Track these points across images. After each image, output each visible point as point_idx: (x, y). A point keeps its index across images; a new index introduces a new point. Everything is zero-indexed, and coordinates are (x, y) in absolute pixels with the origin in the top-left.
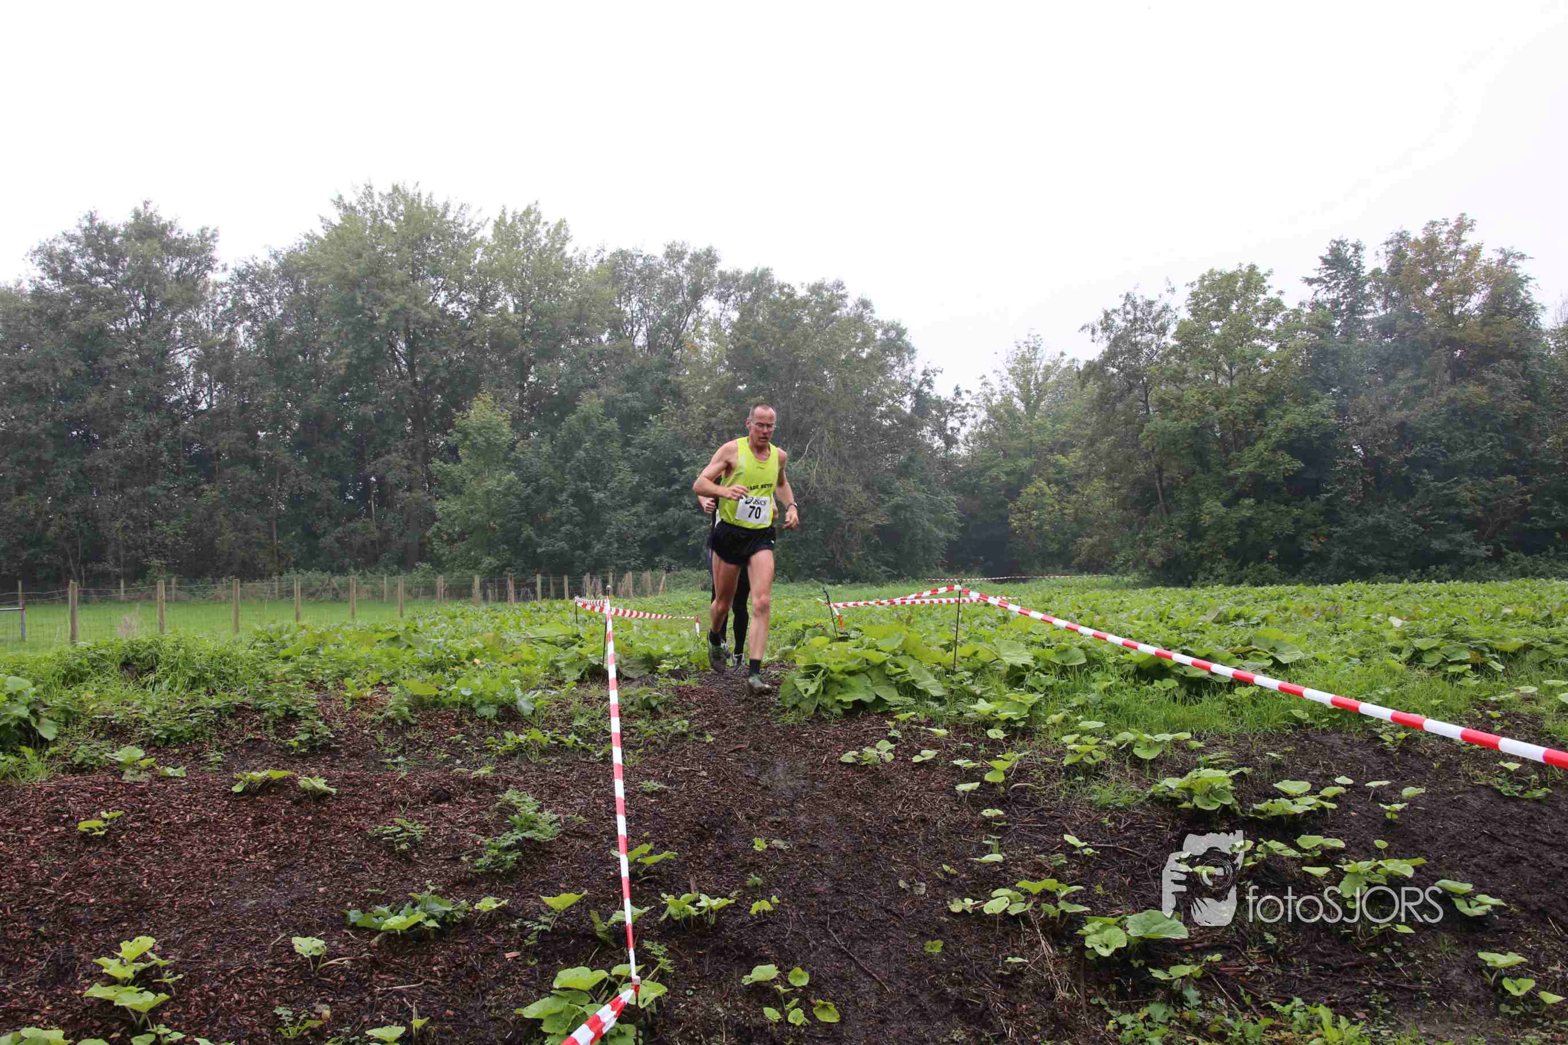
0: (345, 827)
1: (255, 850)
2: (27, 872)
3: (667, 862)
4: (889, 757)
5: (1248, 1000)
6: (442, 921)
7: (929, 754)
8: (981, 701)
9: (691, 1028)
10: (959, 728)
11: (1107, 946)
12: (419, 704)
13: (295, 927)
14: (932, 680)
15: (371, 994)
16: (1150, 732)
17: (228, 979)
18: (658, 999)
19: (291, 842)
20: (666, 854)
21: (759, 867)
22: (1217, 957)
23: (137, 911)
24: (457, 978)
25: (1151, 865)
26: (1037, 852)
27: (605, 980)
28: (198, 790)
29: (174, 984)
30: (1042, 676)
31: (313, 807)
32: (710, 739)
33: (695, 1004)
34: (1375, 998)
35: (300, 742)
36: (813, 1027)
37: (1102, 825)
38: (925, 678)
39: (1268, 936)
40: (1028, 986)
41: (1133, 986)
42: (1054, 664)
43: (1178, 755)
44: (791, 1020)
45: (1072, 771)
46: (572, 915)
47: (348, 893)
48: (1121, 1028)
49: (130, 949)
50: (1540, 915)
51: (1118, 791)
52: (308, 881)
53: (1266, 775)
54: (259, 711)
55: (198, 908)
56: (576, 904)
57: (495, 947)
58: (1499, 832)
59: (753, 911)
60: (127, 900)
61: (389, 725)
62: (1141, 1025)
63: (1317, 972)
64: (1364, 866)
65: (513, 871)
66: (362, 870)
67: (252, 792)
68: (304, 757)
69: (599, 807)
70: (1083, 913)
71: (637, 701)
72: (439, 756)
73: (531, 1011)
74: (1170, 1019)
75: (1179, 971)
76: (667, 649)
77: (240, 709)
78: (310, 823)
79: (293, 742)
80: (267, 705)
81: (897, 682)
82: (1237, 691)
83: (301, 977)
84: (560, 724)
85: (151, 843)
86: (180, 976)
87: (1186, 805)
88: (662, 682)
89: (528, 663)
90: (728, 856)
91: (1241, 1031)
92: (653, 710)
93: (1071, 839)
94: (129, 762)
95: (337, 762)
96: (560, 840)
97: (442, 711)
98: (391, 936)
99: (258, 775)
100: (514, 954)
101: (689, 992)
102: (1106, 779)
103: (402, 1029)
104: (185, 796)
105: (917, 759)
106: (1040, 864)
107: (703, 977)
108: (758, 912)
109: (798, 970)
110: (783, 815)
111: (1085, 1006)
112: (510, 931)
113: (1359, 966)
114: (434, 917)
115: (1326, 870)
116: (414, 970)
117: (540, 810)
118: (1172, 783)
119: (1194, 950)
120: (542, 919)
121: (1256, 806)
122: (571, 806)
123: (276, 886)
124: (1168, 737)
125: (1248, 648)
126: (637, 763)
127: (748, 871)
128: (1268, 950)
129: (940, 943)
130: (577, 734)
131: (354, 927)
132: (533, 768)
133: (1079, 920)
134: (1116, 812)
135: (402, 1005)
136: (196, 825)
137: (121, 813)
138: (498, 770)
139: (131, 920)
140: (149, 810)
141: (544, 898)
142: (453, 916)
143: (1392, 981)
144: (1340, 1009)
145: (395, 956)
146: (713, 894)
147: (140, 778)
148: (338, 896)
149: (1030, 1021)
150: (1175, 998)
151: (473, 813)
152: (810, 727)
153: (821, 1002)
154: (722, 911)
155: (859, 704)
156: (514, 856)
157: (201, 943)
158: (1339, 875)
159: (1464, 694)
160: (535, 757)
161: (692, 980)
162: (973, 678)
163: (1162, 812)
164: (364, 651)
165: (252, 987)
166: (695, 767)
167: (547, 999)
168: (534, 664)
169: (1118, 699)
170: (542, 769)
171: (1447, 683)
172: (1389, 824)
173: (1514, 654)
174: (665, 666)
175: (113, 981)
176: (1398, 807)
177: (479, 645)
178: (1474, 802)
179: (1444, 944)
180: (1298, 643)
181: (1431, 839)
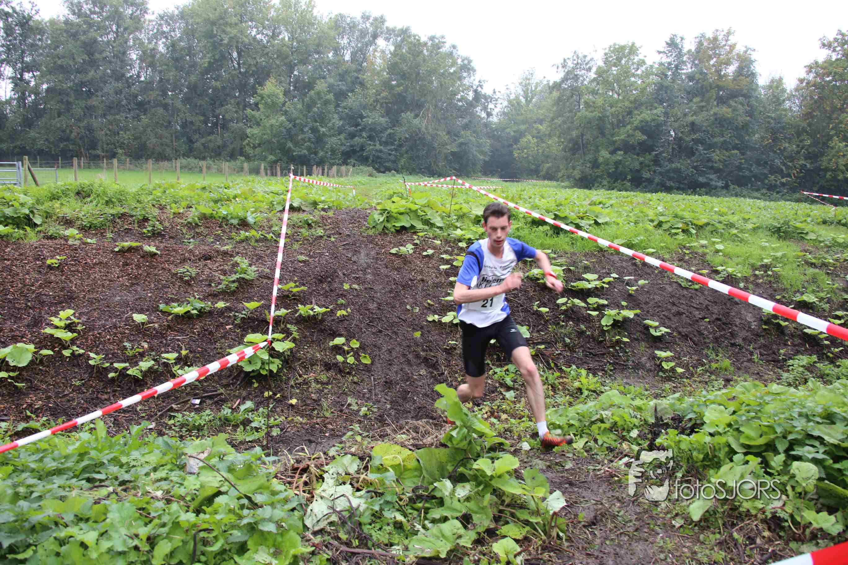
0: (163, 268)
1: (122, 276)
2: (24, 280)
3: (302, 291)
4: (411, 252)
5: (552, 365)
6: (200, 311)
7: (430, 252)
8: (459, 230)
9: (305, 362)
10: (447, 241)
12: (203, 217)
13: (136, 310)
14: (439, 219)
15: (166, 340)
17: (106, 329)
18: (291, 350)
19: (138, 274)
20: (303, 288)
21: (345, 296)
22: (543, 347)
23: (69, 299)
24: (204, 335)
25: (521, 306)
28: (100, 249)
29: (81, 330)
31: (149, 259)
32: (333, 239)
33: (308, 352)
34: (608, 367)
35: (148, 231)
36: (359, 365)
38: (436, 218)
39: (567, 339)
44: (348, 361)
46: (258, 312)
47: (161, 297)
48: (495, 373)
49: (64, 314)
50: (685, 337)
52: (144, 290)
53: (581, 271)
54: (132, 216)
55: (96, 299)
56: (260, 306)
57: (222, 323)
58: (676, 302)
59: (338, 315)
60: (66, 294)
61: (189, 225)
63: (586, 356)
64: (614, 312)
65: (235, 291)
66: (168, 287)
67: (123, 251)
68: (150, 237)
71: (303, 221)
72: (209, 240)
73: (234, 351)
76: (323, 198)
77: (123, 215)
79: (145, 231)
80: (135, 214)
81: (422, 219)
83: (136, 331)
84: (266, 229)
85: (78, 271)
86: (84, 327)
87: (541, 281)
88: (317, 213)
89: (261, 202)
91: (546, 377)
92: (309, 225)
94: (72, 235)
95: (163, 240)
96: (257, 279)
97: (214, 220)
98: (177, 316)
99: (127, 244)
100: (230, 326)
101: (306, 347)
103: (177, 355)
104: (94, 251)
105: (425, 253)
107: (313, 341)
108: (340, 315)
109: (355, 341)
110: (360, 274)
112: (230, 317)
113: (604, 354)
114: (196, 309)
115: (597, 313)
116: (185, 331)
117: (250, 265)
118: (537, 271)
119: (534, 343)
120: (244, 312)
121: (573, 284)
122: (264, 265)
123: (130, 292)
125: (585, 215)
126: (298, 248)
127: (339, 297)
128: (566, 345)
129: (420, 333)
130: (273, 233)
131: (161, 311)
132: (251, 247)
135: (178, 345)
136: (98, 264)
137: (66, 257)
138: (235, 247)
139: (66, 302)
140: (78, 257)
141: (245, 304)
142: (205, 309)
143: (617, 361)
144: (593, 371)
145: (178, 324)
146: (320, 306)
147: (76, 243)
148: (156, 298)
149: (456, 368)
151: (220, 265)
152: (379, 237)
153: (363, 355)
154: (324, 314)
155: (403, 228)
156: (236, 285)
157: (96, 314)
158: (603, 315)
159: (676, 242)
160: (253, 243)
161: (307, 342)
162: (457, 220)
163: (531, 284)
164: (186, 193)
165: (115, 334)
166: (325, 251)
167: (241, 346)
168: (263, 202)
169: (522, 233)
170: (254, 248)
171: (669, 237)
172: (630, 295)
173: (702, 227)
174: (321, 206)
175: (57, 327)
176: (634, 288)
177: (239, 192)
178: (669, 289)
179: (642, 347)
180: (608, 215)
181: (646, 303)
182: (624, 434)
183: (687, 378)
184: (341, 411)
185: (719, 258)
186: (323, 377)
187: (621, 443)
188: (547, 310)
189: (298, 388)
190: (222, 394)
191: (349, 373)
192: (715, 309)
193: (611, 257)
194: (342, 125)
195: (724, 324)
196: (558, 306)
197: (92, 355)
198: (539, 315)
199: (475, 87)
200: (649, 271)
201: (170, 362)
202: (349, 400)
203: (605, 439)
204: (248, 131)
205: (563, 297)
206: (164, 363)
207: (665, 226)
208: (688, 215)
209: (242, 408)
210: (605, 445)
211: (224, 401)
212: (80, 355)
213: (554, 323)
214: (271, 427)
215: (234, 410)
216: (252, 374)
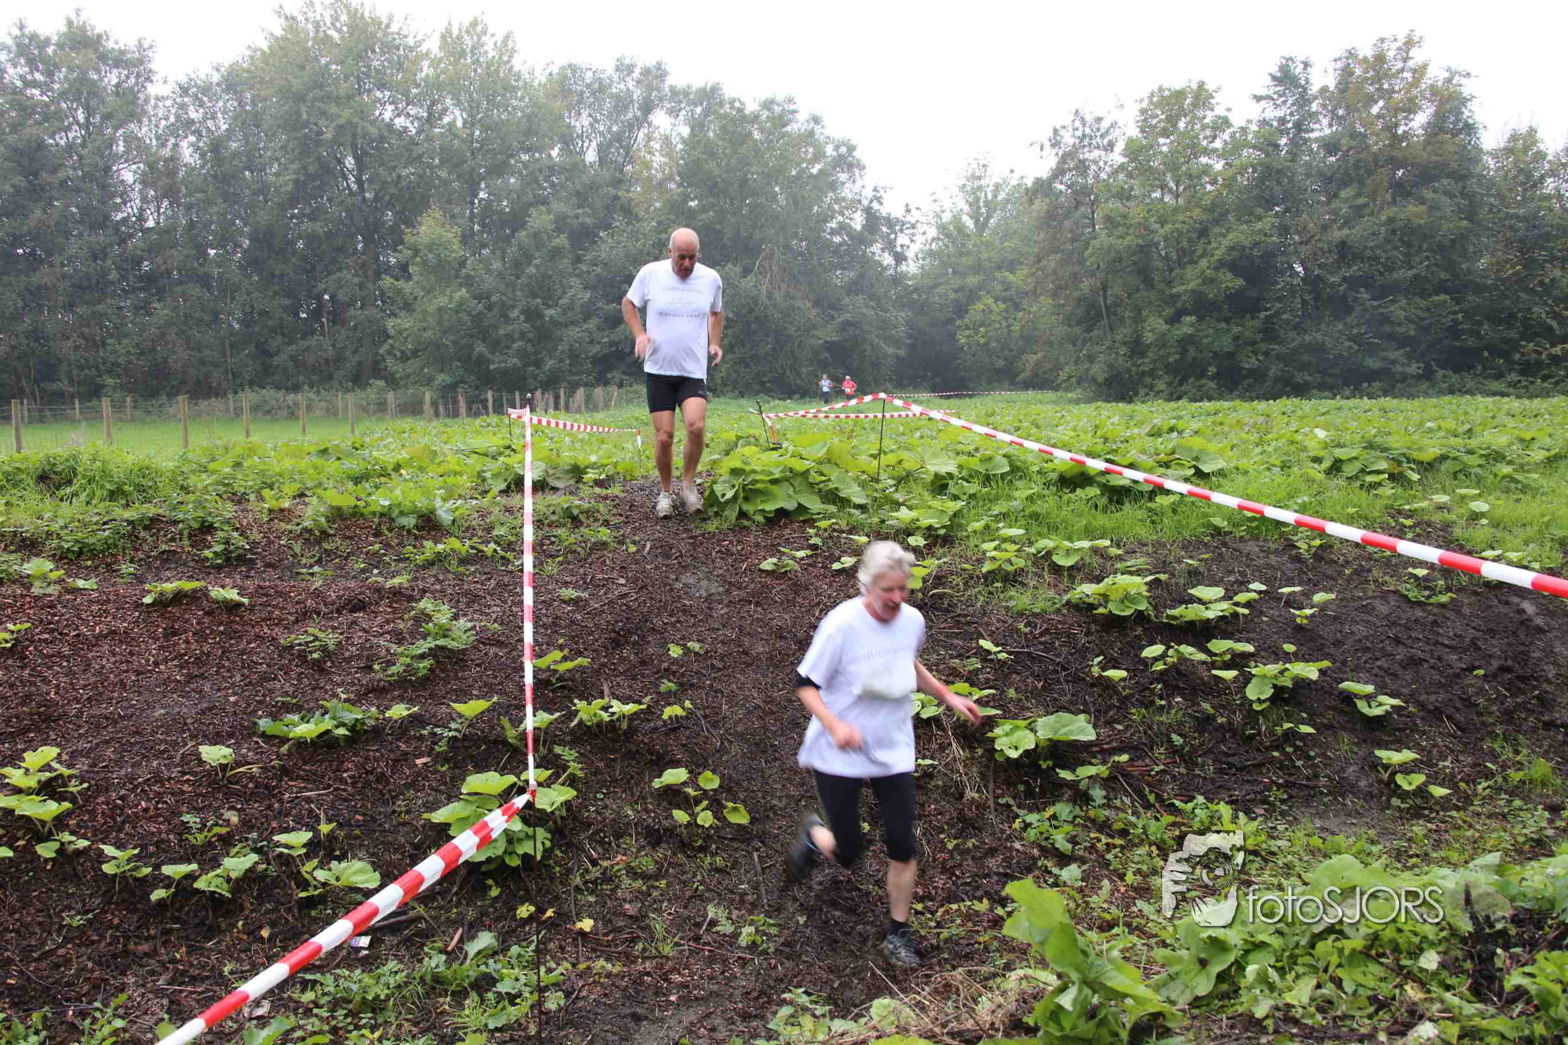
0: (257, 637)
1: (166, 660)
3: (580, 669)
5: (1152, 798)
6: (352, 729)
7: (848, 561)
8: (904, 509)
9: (601, 831)
11: (1016, 748)
12: (337, 515)
13: (205, 736)
14: (856, 488)
15: (281, 801)
16: (1070, 539)
17: (136, 787)
18: (567, 804)
19: (202, 652)
20: (580, 660)
22: (1124, 758)
23: (44, 722)
24: (367, 784)
25: (1064, 669)
26: (952, 657)
27: (514, 784)
28: (108, 601)
29: (79, 793)
30: (965, 484)
31: (224, 617)
32: (630, 547)
33: (606, 807)
34: (1275, 795)
35: (215, 553)
36: (723, 828)
37: (1018, 630)
38: (849, 486)
39: (1175, 737)
40: (937, 787)
41: (1041, 787)
42: (976, 471)
43: (1096, 561)
44: (699, 822)
45: (990, 577)
46: (483, 722)
47: (259, 702)
48: (1027, 826)
49: (34, 759)
50: (1436, 714)
51: (1035, 597)
52: (219, 690)
53: (1182, 581)
54: (175, 523)
55: (107, 718)
56: (488, 710)
57: (406, 754)
58: (1403, 637)
59: (665, 717)
60: (34, 711)
61: (307, 536)
62: (1047, 823)
63: (1221, 772)
64: (1272, 669)
65: (426, 679)
66: (274, 679)
67: (162, 603)
68: (219, 568)
69: (515, 615)
70: (995, 716)
71: (558, 510)
72: (356, 566)
73: (439, 816)
74: (1075, 817)
75: (1085, 771)
76: (593, 458)
77: (155, 520)
78: (222, 633)
79: (208, 553)
80: (181, 516)
81: (820, 490)
82: (1158, 499)
83: (209, 785)
84: (480, 533)
85: (59, 654)
86: (85, 785)
87: (1101, 610)
88: (585, 491)
89: (455, 474)
90: (643, 663)
91: (1144, 827)
92: (574, 518)
93: (986, 644)
94: (38, 574)
95: (252, 573)
96: (474, 647)
97: (361, 521)
98: (301, 744)
99: (169, 587)
100: (424, 760)
101: (600, 796)
102: (1024, 585)
103: (310, 835)
104: (95, 608)
105: (836, 566)
106: (954, 668)
107: (614, 781)
108: (670, 717)
109: (708, 774)
111: (992, 806)
112: (422, 738)
113: (1260, 765)
114: (344, 725)
115: (1233, 673)
116: (323, 777)
117: (455, 617)
118: (1087, 590)
119: (1102, 751)
120: (453, 725)
121: (1169, 612)
122: (487, 614)
123: (186, 695)
124: (1086, 544)
125: (1171, 457)
126: (555, 571)
127: (662, 677)
128: (1174, 751)
130: (496, 542)
131: (263, 735)
132: (450, 576)
133: (990, 723)
134: (1031, 618)
135: (311, 811)
136: (106, 637)
137: (29, 625)
138: (415, 579)
139: (38, 730)
140: (58, 622)
141: (455, 705)
142: (364, 724)
143: (1292, 779)
144: (1243, 806)
145: (305, 763)
146: (625, 700)
147: (50, 590)
148: (249, 705)
149: (938, 821)
150: (1081, 798)
151: (388, 622)
152: (731, 536)
153: (730, 805)
154: (635, 716)
155: (781, 513)
156: (426, 663)
157: (109, 753)
158: (1248, 678)
159: (1380, 503)
160: (454, 566)
161: (603, 784)
162: (897, 486)
163: (1077, 617)
164: (288, 463)
165: (158, 794)
166: (615, 575)
167: (456, 804)
168: (461, 474)
169: (1040, 507)
170: (459, 578)
171: (1363, 492)
172: (1300, 628)
173: (1431, 465)
174: (591, 476)
175: (18, 791)
176: (1308, 612)
177: (407, 456)
178: (1383, 609)
179: (1345, 743)
180: (1221, 453)
181: (1337, 643)
182: (1405, 962)
183: (1458, 808)
184: (697, 939)
185: (1482, 532)
186: (647, 862)
187: (1400, 986)
188: (1123, 674)
189: (592, 892)
190: (419, 919)
191: (703, 849)
192: (1495, 647)
193: (1242, 546)
194: (591, 301)
195: (1519, 678)
196: (1146, 663)
197: (109, 850)
198: (1107, 685)
199: (865, 203)
200: (1329, 572)
201: (295, 853)
202: (712, 912)
203: (1361, 979)
204: (390, 323)
205: (1152, 643)
206: (282, 853)
207: (1350, 470)
208: (1397, 443)
209: (472, 948)
210: (1361, 991)
211: (427, 935)
212: (79, 853)
213: (1142, 704)
214: (541, 990)
215: (454, 955)
216: (484, 868)
